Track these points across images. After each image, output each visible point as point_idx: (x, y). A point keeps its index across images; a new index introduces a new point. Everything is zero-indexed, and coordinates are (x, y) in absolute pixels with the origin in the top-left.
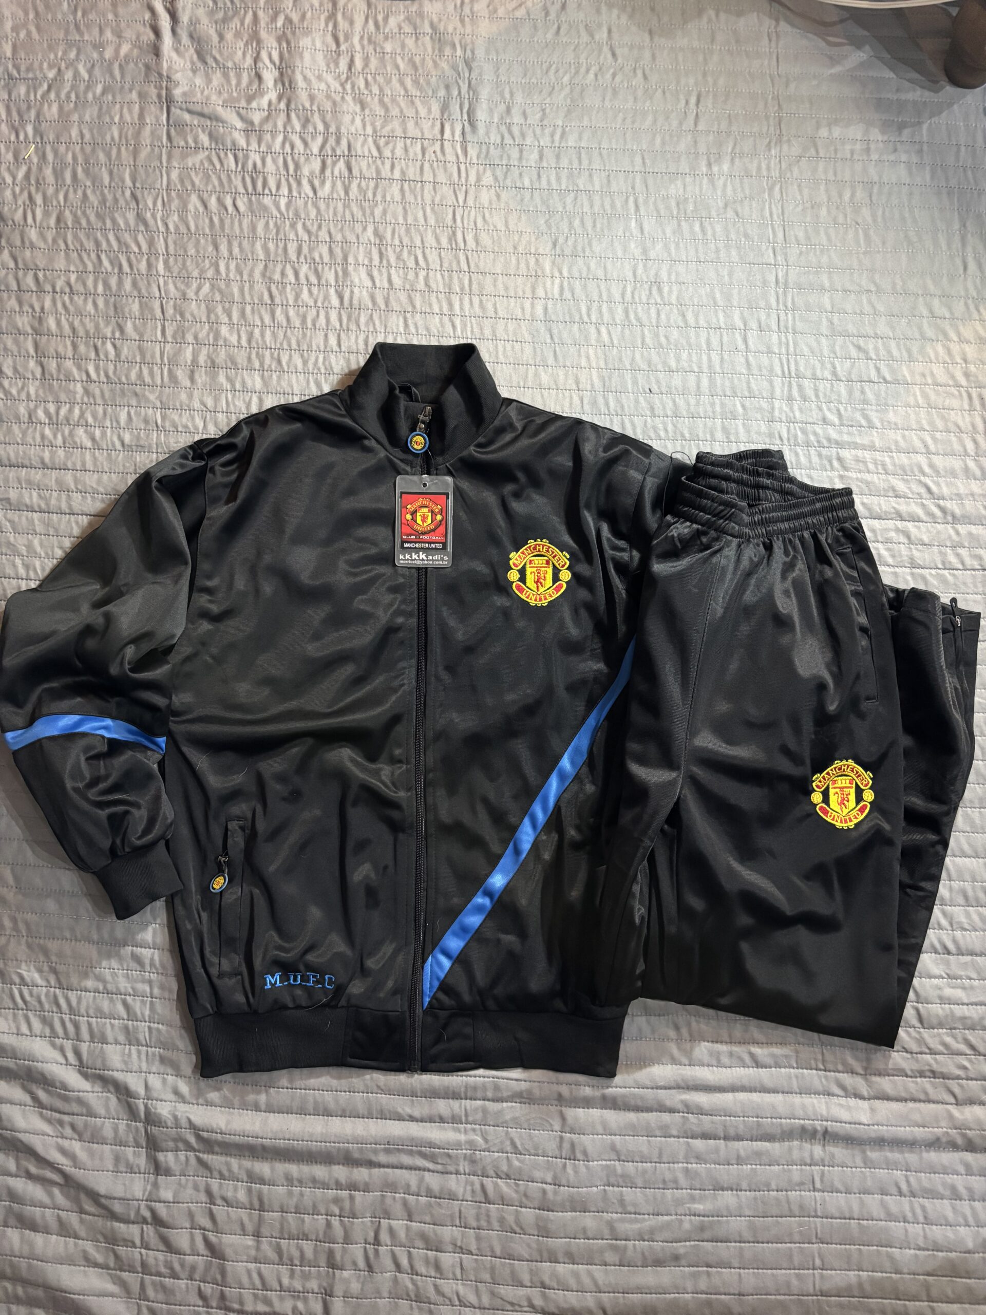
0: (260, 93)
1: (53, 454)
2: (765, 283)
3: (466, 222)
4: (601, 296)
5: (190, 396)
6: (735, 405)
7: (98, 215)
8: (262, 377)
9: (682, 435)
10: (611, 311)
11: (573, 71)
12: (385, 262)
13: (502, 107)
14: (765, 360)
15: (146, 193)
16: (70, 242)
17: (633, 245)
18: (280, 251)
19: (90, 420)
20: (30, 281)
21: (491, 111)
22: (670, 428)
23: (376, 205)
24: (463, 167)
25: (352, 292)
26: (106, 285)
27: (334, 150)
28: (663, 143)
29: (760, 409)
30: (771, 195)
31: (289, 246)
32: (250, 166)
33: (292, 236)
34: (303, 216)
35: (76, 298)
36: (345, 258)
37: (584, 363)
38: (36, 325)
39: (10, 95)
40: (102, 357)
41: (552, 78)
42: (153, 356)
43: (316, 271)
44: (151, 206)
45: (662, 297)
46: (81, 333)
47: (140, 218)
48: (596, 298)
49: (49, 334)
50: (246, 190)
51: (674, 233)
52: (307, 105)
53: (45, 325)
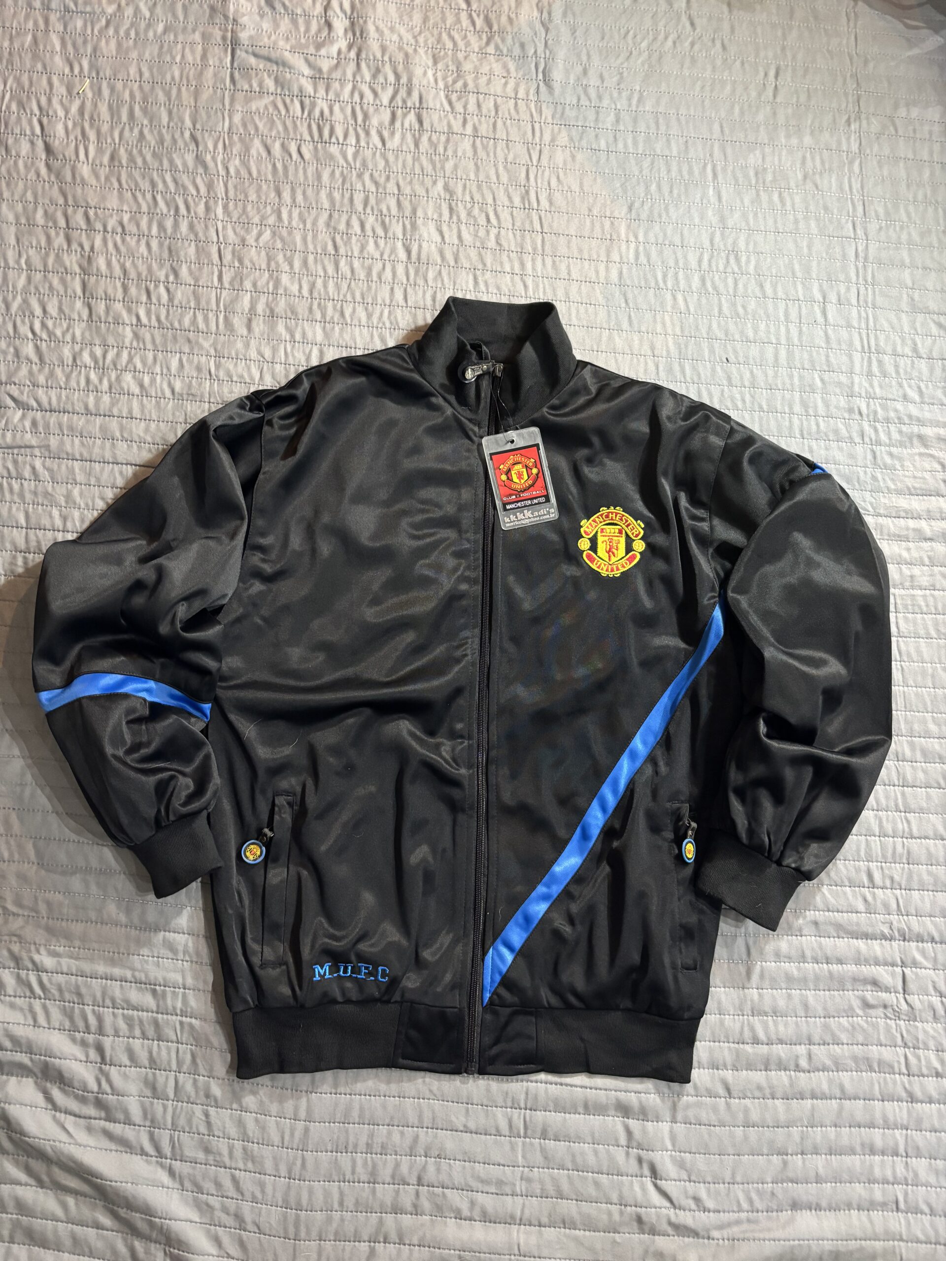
0: (329, 40)
1: (98, 400)
2: (844, 256)
3: (539, 181)
4: (677, 262)
5: (247, 345)
6: (814, 379)
7: (154, 154)
8: (324, 328)
9: (761, 407)
10: (688, 279)
11: (651, 37)
12: (455, 218)
13: (579, 69)
14: (844, 334)
15: (206, 135)
16: (124, 182)
17: (710, 213)
18: (346, 201)
19: (139, 366)
20: (79, 219)
21: (567, 72)
22: (748, 398)
23: (447, 159)
24: (537, 126)
25: (420, 246)
26: (161, 227)
27: (404, 102)
28: (742, 113)
29: (839, 384)
30: (851, 171)
31: (355, 197)
32: (317, 113)
33: (359, 186)
34: (370, 167)
35: (128, 238)
36: (414, 211)
37: (659, 329)
38: (85, 264)
39: (65, 27)
40: (154, 300)
41: (630, 42)
42: (208, 302)
43: (383, 223)
44: (211, 149)
45: (740, 267)
46: (133, 274)
47: (199, 160)
48: (672, 263)
49: (99, 274)
50: (312, 137)
51: (752, 202)
52: (379, 55)
53: (95, 265)
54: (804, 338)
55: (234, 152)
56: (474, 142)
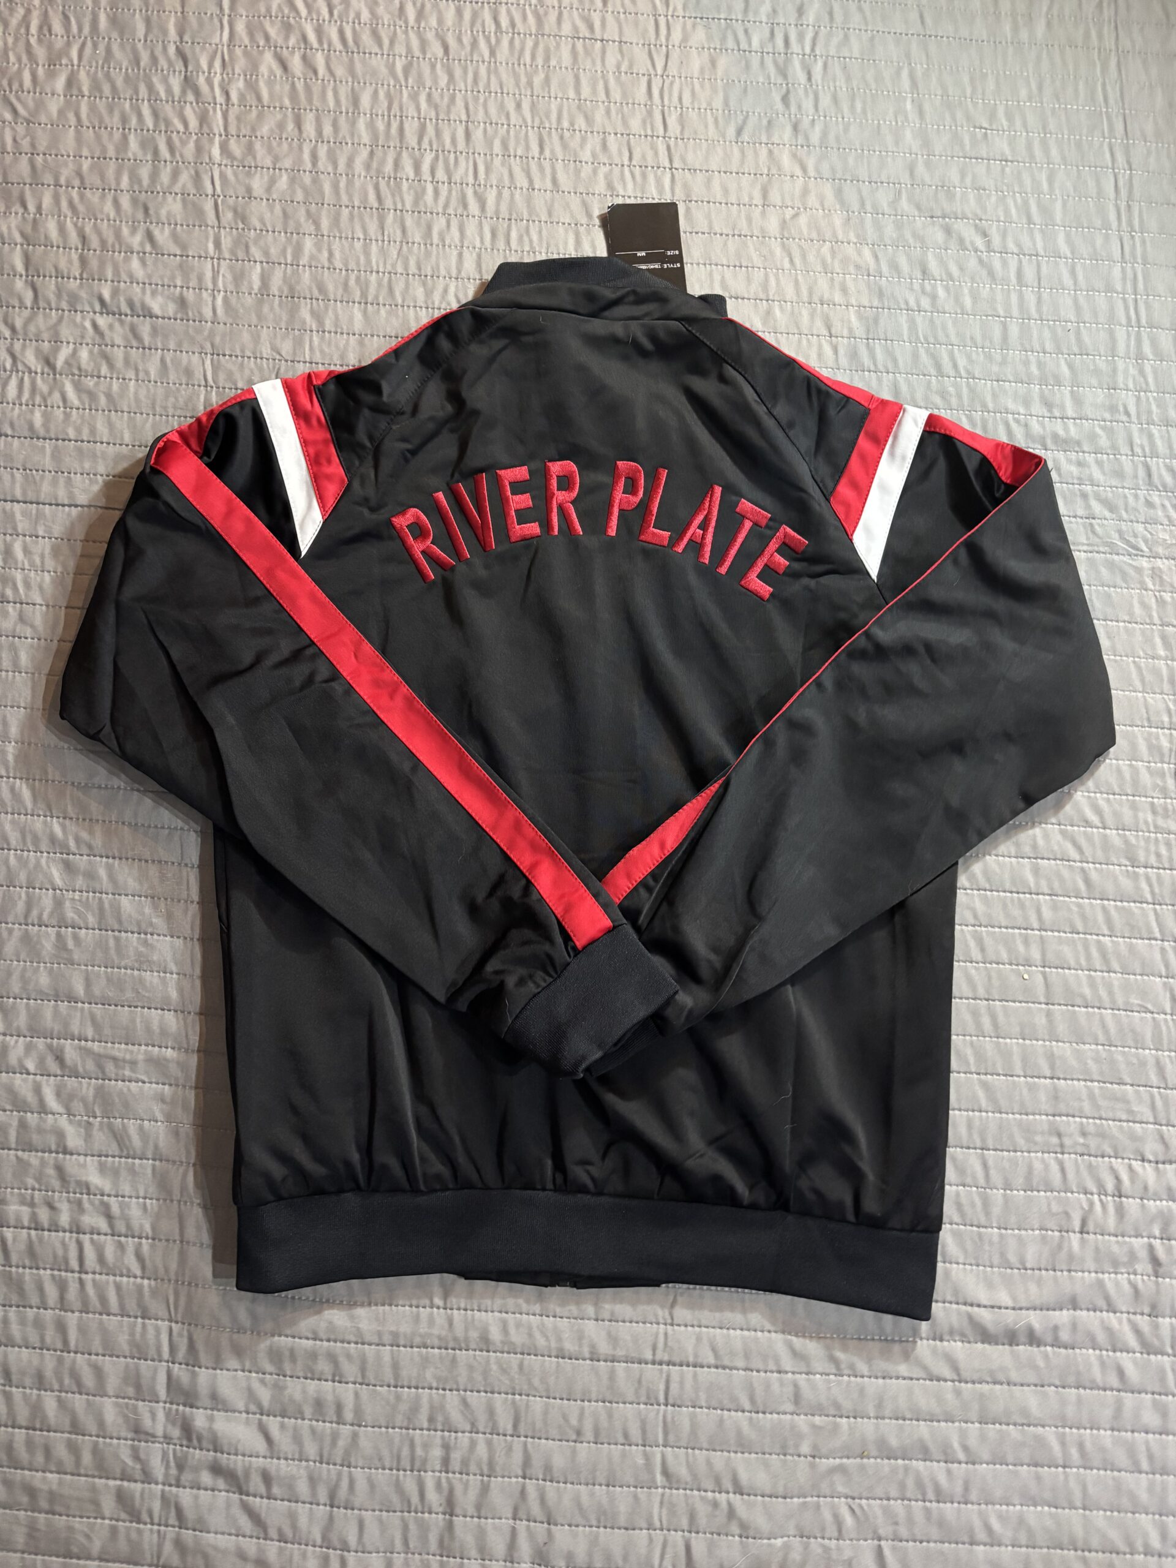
54: (1045, 309)
55: (237, 71)
56: (574, 46)
